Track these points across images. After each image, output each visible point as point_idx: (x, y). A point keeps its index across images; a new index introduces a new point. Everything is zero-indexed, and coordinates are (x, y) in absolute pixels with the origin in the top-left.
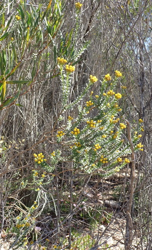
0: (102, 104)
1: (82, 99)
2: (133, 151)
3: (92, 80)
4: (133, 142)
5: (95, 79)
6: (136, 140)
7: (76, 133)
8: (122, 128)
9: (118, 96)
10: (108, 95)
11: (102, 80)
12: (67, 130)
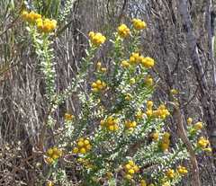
0: (123, 83)
1: (82, 81)
2: (192, 153)
3: (95, 40)
4: (190, 138)
5: (100, 38)
6: (194, 133)
7: (83, 150)
8: (164, 116)
9: (149, 63)
10: (132, 63)
11: (114, 39)
12: (68, 138)
